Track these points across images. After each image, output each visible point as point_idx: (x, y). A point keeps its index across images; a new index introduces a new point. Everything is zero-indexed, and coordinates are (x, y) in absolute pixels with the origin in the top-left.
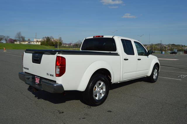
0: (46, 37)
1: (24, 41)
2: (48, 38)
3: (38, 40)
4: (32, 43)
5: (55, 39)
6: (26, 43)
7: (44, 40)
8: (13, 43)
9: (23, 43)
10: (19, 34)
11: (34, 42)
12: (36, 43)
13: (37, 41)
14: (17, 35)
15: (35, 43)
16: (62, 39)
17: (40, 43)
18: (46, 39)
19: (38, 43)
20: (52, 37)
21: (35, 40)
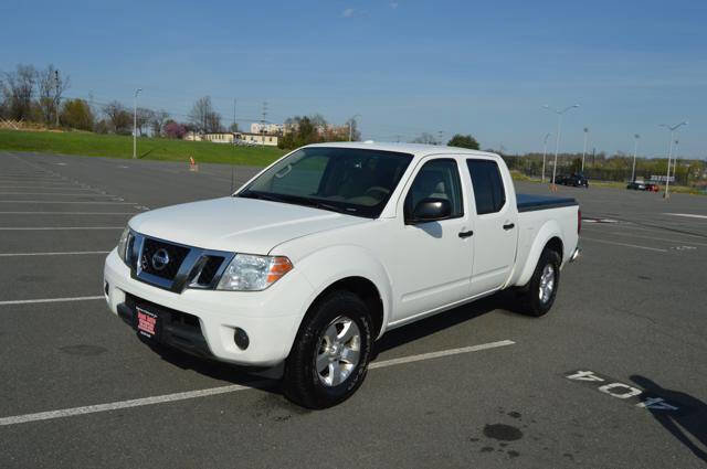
0: (297, 119)
1: (214, 132)
2: (307, 120)
3: (268, 126)
4: (249, 138)
5: (330, 127)
6: (228, 138)
7: (293, 129)
8: (180, 137)
9: (216, 139)
10: (204, 105)
11: (255, 138)
12: (263, 140)
13: (263, 133)
14: (198, 109)
15: (259, 141)
16: (358, 129)
17: (275, 142)
18: (298, 126)
19: (267, 138)
20: (320, 118)
21: (255, 128)
